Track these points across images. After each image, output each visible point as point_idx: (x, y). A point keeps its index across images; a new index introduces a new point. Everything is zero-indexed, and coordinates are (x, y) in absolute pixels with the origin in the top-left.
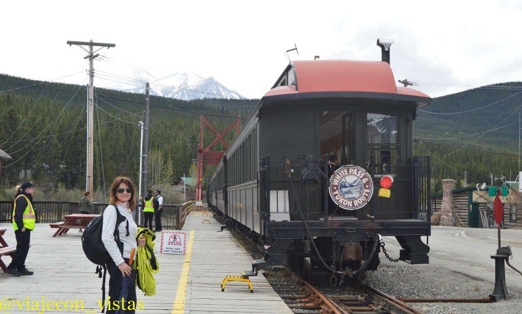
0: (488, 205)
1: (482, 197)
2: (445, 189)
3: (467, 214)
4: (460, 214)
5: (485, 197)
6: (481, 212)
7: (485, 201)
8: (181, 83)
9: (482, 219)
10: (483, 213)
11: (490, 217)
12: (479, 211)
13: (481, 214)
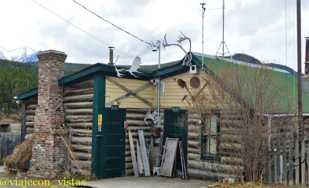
0: (150, 116)
1: (135, 95)
2: (42, 76)
3: (90, 140)
4: (75, 139)
5: (142, 95)
6: (130, 134)
7: (142, 106)
8: (23, 54)
9: (133, 152)
10: (137, 137)
11: (155, 145)
12: (124, 131)
13: (131, 140)
